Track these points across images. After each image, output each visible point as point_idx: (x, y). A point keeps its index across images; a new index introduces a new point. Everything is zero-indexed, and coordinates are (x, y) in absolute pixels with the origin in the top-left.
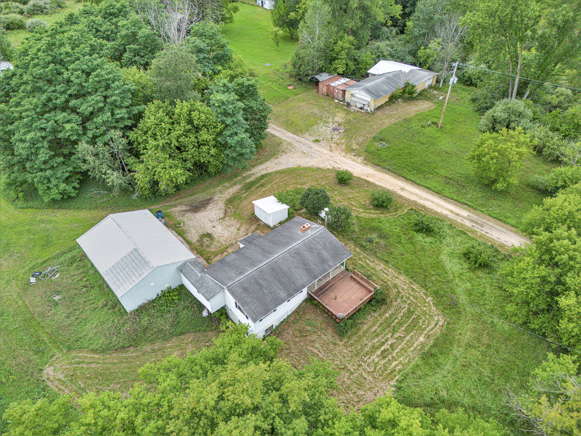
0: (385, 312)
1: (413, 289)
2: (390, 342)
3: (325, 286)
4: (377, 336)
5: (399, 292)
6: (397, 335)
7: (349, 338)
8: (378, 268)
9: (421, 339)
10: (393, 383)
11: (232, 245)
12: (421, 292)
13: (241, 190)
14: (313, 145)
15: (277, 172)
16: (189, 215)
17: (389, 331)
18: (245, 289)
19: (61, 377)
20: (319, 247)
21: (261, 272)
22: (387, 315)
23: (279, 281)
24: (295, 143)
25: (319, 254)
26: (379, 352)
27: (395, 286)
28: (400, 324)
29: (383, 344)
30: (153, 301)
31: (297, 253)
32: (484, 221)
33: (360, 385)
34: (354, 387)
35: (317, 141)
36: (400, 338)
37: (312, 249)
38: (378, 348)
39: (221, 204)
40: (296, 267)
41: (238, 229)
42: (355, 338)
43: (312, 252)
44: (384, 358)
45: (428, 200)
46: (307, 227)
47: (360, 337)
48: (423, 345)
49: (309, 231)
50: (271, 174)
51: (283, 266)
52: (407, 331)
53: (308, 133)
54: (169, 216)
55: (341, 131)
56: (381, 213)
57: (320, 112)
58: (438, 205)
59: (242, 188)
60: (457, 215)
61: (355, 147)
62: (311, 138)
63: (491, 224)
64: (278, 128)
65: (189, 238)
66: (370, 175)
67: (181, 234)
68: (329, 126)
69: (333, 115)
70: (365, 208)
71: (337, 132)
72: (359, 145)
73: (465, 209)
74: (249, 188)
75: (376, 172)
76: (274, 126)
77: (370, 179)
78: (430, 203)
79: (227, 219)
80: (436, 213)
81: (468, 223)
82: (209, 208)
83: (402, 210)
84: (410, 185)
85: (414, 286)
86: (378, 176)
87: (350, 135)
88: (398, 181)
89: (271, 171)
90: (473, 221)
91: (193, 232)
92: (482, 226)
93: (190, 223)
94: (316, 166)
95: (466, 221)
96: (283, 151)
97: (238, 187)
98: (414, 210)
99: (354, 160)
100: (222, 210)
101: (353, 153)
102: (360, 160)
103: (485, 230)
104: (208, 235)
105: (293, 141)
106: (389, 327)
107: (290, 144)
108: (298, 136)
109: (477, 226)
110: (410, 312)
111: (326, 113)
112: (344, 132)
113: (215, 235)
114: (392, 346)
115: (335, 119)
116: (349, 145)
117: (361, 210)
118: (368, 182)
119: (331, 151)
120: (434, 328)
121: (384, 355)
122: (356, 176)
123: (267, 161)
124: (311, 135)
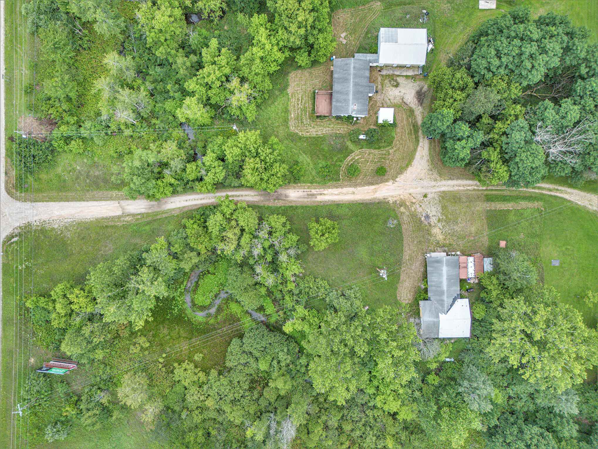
0: (309, 114)
1: (307, 132)
2: (300, 105)
4: (305, 103)
5: (311, 126)
6: (300, 110)
8: (325, 130)
9: (292, 115)
10: (290, 94)
11: (383, 90)
12: (305, 134)
13: (416, 122)
14: (425, 191)
15: (415, 150)
16: (418, 88)
18: (347, 64)
20: (344, 105)
21: (349, 75)
22: (307, 113)
23: (341, 78)
24: (433, 183)
25: (341, 102)
26: (300, 99)
27: (314, 128)
28: (301, 114)
29: (301, 102)
31: (347, 94)
32: (309, 200)
33: (297, 84)
34: (298, 82)
35: (425, 196)
36: (298, 109)
37: (346, 101)
39: (413, 106)
40: (342, 88)
41: (389, 99)
43: (343, 100)
45: (338, 195)
47: (308, 98)
48: (291, 114)
49: (352, 106)
50: (417, 146)
51: (345, 84)
52: (298, 114)
53: (437, 198)
54: (423, 80)
55: (423, 219)
56: (348, 164)
57: (454, 229)
58: (332, 194)
59: (417, 123)
60: (321, 194)
61: (402, 209)
62: (430, 196)
63: (306, 200)
64: (456, 188)
65: (401, 78)
66: (375, 191)
67: (407, 77)
68: (434, 218)
69: (444, 232)
70: (357, 161)
71: (424, 215)
72: (402, 213)
73: (321, 202)
74: (414, 126)
75: (375, 196)
76: (462, 188)
77: (372, 187)
78: (336, 193)
79: (401, 101)
80: (329, 187)
81: (314, 191)
82: (415, 100)
83: (342, 176)
84: (352, 199)
85: (308, 134)
86: (372, 194)
87: (414, 218)
88: (359, 198)
89: (419, 148)
90: (313, 195)
91: (404, 82)
92: (308, 194)
93: (411, 84)
94: (405, 174)
95: (316, 193)
96: (432, 170)
97: (420, 122)
98: (339, 180)
99: (392, 196)
100: (408, 103)
101: (398, 202)
102: (390, 199)
103: (306, 193)
104: (397, 85)
105: (437, 185)
106: (304, 110)
107: (435, 180)
108: (440, 192)
109: (309, 193)
110: (302, 122)
111: (449, 232)
112: (420, 218)
113: (394, 89)
114: (298, 104)
115: (438, 230)
116: (406, 207)
117: (356, 158)
118: (372, 184)
119: (410, 194)
120: (291, 123)
121: (298, 99)
122: (380, 185)
123: (430, 154)
124: (434, 198)
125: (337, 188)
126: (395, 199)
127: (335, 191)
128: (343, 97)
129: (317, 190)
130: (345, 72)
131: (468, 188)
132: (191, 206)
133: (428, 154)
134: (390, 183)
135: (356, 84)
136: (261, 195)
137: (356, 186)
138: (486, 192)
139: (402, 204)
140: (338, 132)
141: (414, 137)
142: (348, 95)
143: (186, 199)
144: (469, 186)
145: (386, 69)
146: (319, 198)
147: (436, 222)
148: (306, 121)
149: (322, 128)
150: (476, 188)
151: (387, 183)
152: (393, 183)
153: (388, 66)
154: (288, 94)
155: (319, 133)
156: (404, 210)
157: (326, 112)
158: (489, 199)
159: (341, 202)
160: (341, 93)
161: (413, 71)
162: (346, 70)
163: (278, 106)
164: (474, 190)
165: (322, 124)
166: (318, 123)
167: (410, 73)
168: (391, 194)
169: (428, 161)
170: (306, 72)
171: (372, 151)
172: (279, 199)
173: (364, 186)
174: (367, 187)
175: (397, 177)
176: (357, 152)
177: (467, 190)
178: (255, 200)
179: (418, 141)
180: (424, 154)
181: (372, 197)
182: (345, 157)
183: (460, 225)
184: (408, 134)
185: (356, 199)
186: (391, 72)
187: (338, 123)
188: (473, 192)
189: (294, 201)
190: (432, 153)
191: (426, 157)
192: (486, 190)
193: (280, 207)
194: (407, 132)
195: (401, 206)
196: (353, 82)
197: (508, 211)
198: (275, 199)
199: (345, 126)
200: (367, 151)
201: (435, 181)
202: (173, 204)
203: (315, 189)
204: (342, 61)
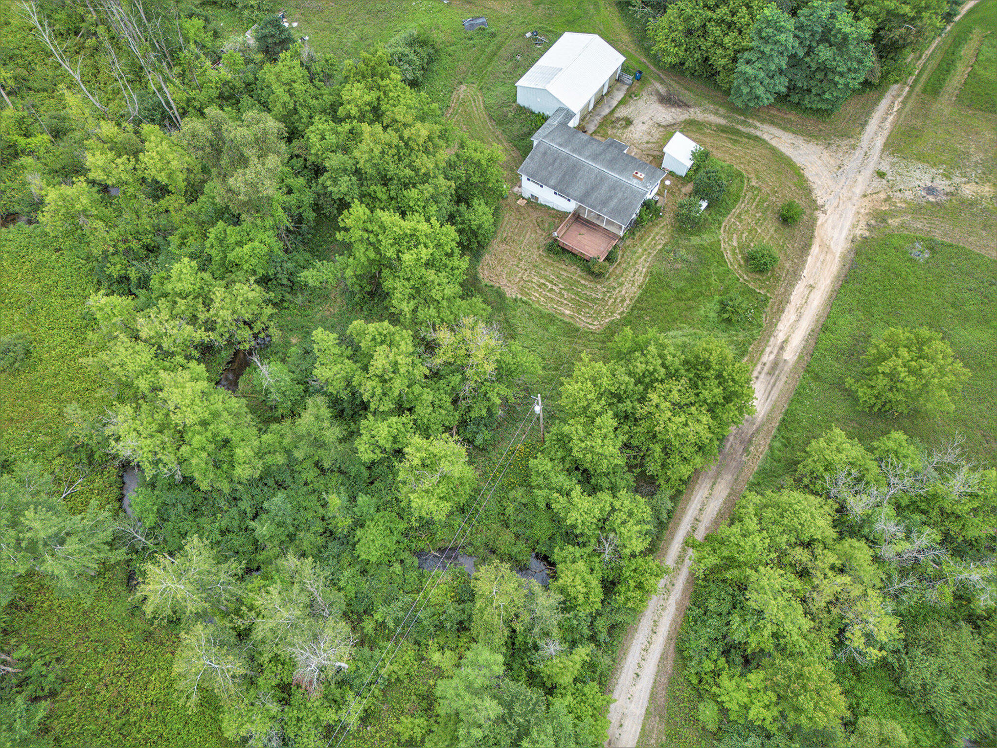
0: (585, 279)
1: (623, 301)
2: (554, 287)
3: (593, 224)
4: (558, 277)
5: (614, 288)
6: (564, 292)
7: (548, 256)
8: (639, 267)
9: (567, 312)
10: (519, 296)
13: (718, 125)
14: (869, 171)
16: (654, 98)
17: (566, 286)
18: (545, 153)
19: (462, 96)
20: (620, 195)
22: (583, 282)
23: (564, 175)
24: (859, 152)
25: (610, 198)
27: (621, 285)
28: (577, 294)
29: (551, 282)
30: (532, 113)
31: (602, 179)
32: (783, 378)
33: (509, 273)
34: (507, 270)
35: (881, 175)
36: (562, 296)
37: (614, 189)
38: (547, 280)
39: (683, 117)
40: (585, 183)
41: (648, 143)
42: (550, 261)
43: (610, 191)
44: (539, 286)
45: (800, 317)
46: (638, 175)
47: (552, 265)
48: (563, 314)
49: (635, 181)
50: (766, 143)
51: (581, 173)
52: (571, 300)
53: (895, 160)
54: (644, 84)
55: (931, 199)
56: (740, 265)
57: (977, 162)
58: (793, 327)
59: (721, 126)
60: (782, 348)
61: (893, 222)
62: (885, 167)
63: (780, 385)
64: (888, 125)
65: (618, 110)
66: (826, 248)
67: (622, 102)
68: (938, 181)
69: (977, 180)
70: (741, 248)
71: (924, 194)
72: (902, 225)
73: (800, 358)
74: (723, 131)
75: (838, 255)
76: (891, 118)
77: (815, 249)
78: (793, 317)
79: (661, 129)
80: (773, 325)
81: (768, 358)
82: (673, 110)
83: (760, 288)
84: (825, 296)
85: (628, 302)
86: (829, 257)
87: (923, 211)
88: (828, 281)
89: (773, 143)
90: (775, 365)
91: (630, 110)
92: (769, 374)
93: (641, 103)
94: (814, 186)
95: (772, 357)
96: (829, 144)
97: (722, 121)
98: (766, 299)
99: (854, 226)
100: (673, 122)
101: (873, 222)
102: (858, 232)
103: (762, 376)
104: (629, 122)
105: (865, 149)
106: (571, 285)
107: (854, 147)
108: (883, 151)
109: (766, 369)
110: (594, 300)
111: (980, 171)
112: (928, 202)
113: (632, 128)
114: (551, 290)
115: (968, 186)
116: (893, 214)
117: (735, 244)
118: (806, 248)
119: (865, 196)
120: (583, 322)
121: (540, 285)
122: (816, 234)
123: (794, 133)
124: (893, 165)
125: (783, 311)
126: (863, 224)
127: (789, 316)
128: (604, 189)
129: (768, 349)
130: (556, 164)
131: (895, 109)
132: (658, 674)
133: (791, 136)
134: (821, 218)
135: (595, 157)
136: (718, 474)
137: (795, 275)
138: (918, 89)
139: (881, 217)
140: (660, 247)
141: (744, 140)
142: (607, 178)
143: (631, 675)
144: (891, 106)
145: (588, 123)
146: (790, 356)
147: (948, 182)
148: (598, 290)
149: (633, 270)
150: (900, 99)
151: (819, 223)
152: (825, 212)
153: (585, 118)
154: (515, 300)
155: (640, 280)
156: (898, 220)
157: (604, 245)
158: (934, 89)
159: (822, 320)
160: (593, 189)
161: (618, 90)
162: (554, 161)
163: (528, 330)
164: (904, 103)
165: (623, 266)
166: (618, 272)
167: (619, 95)
168: (848, 225)
169: (808, 142)
170: (495, 246)
171: (736, 211)
172: (750, 441)
173: (804, 262)
174: (809, 258)
175: (815, 201)
176: (722, 235)
177: (899, 112)
178: (725, 494)
179: (757, 137)
180: (789, 141)
181: (837, 259)
182: (722, 261)
183: (972, 150)
184: (732, 144)
185: (829, 289)
186: (598, 120)
187: (641, 238)
188: (909, 106)
189: (772, 410)
190: (794, 129)
191: (800, 141)
192: (912, 87)
193: (771, 448)
194: (730, 145)
195: (884, 220)
196: (586, 158)
197: (973, 75)
198: (746, 450)
199: (656, 230)
200: (729, 220)
201: (854, 149)
202: (627, 723)
203: (763, 351)
204: (532, 159)
